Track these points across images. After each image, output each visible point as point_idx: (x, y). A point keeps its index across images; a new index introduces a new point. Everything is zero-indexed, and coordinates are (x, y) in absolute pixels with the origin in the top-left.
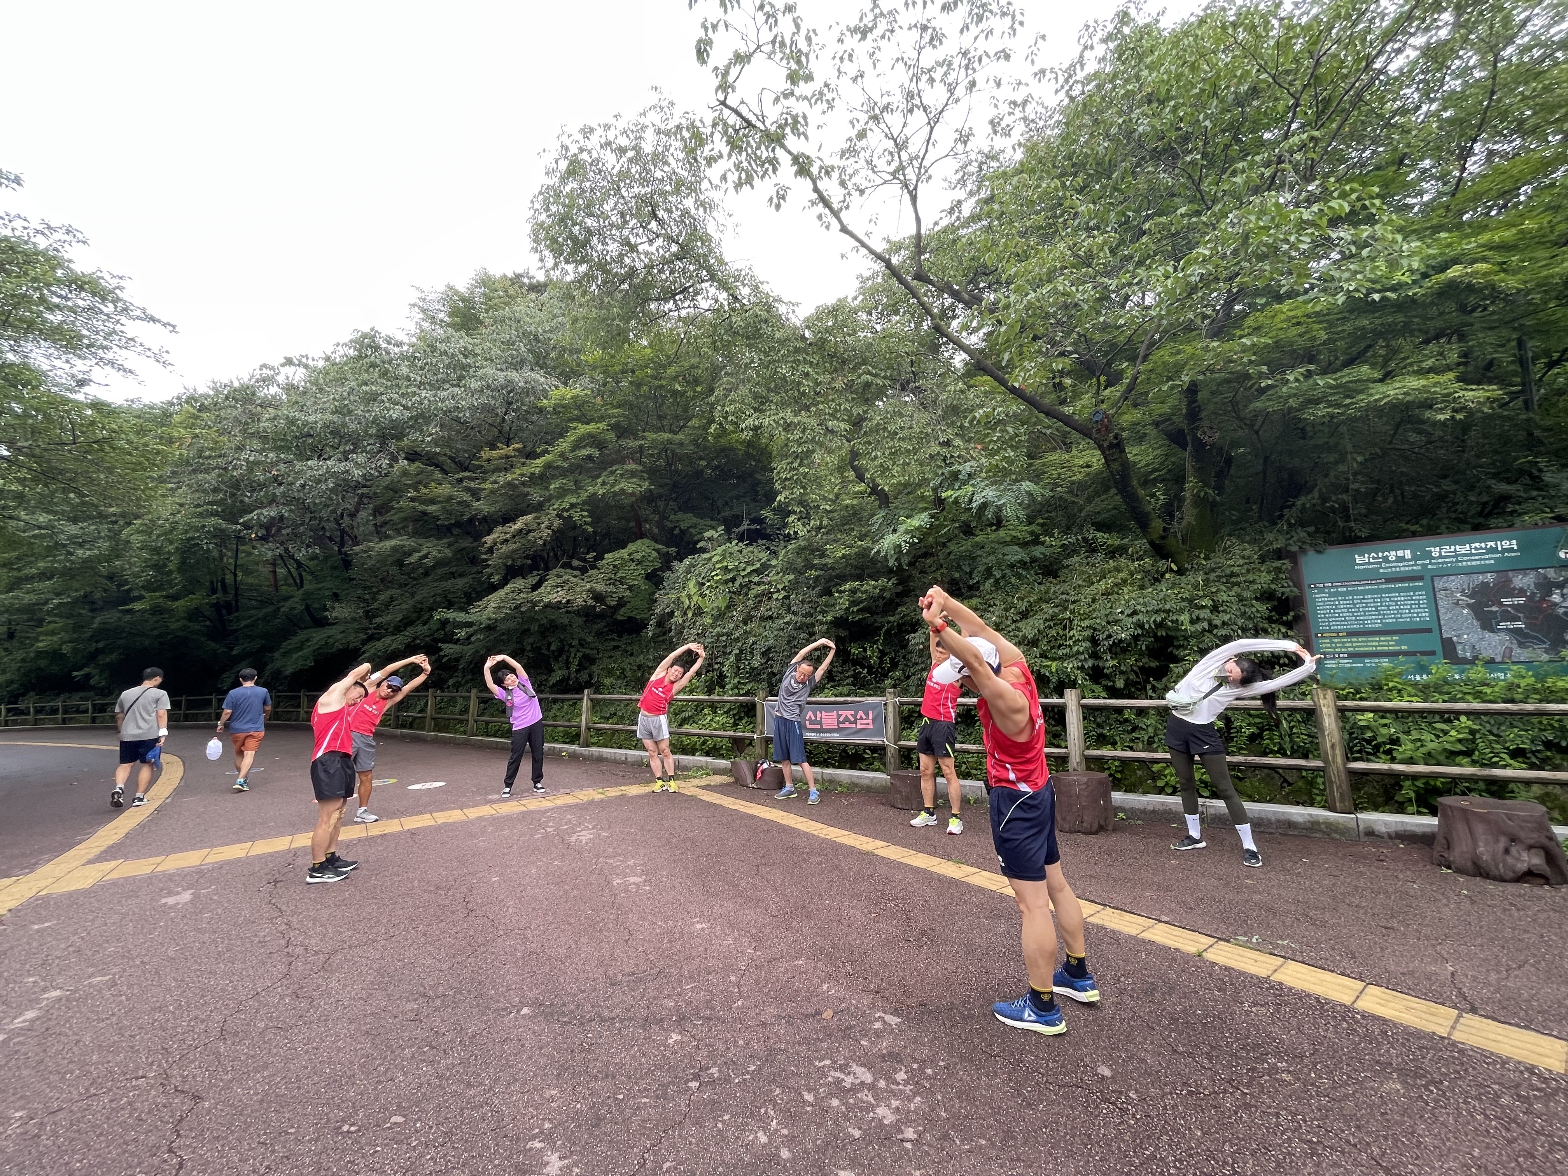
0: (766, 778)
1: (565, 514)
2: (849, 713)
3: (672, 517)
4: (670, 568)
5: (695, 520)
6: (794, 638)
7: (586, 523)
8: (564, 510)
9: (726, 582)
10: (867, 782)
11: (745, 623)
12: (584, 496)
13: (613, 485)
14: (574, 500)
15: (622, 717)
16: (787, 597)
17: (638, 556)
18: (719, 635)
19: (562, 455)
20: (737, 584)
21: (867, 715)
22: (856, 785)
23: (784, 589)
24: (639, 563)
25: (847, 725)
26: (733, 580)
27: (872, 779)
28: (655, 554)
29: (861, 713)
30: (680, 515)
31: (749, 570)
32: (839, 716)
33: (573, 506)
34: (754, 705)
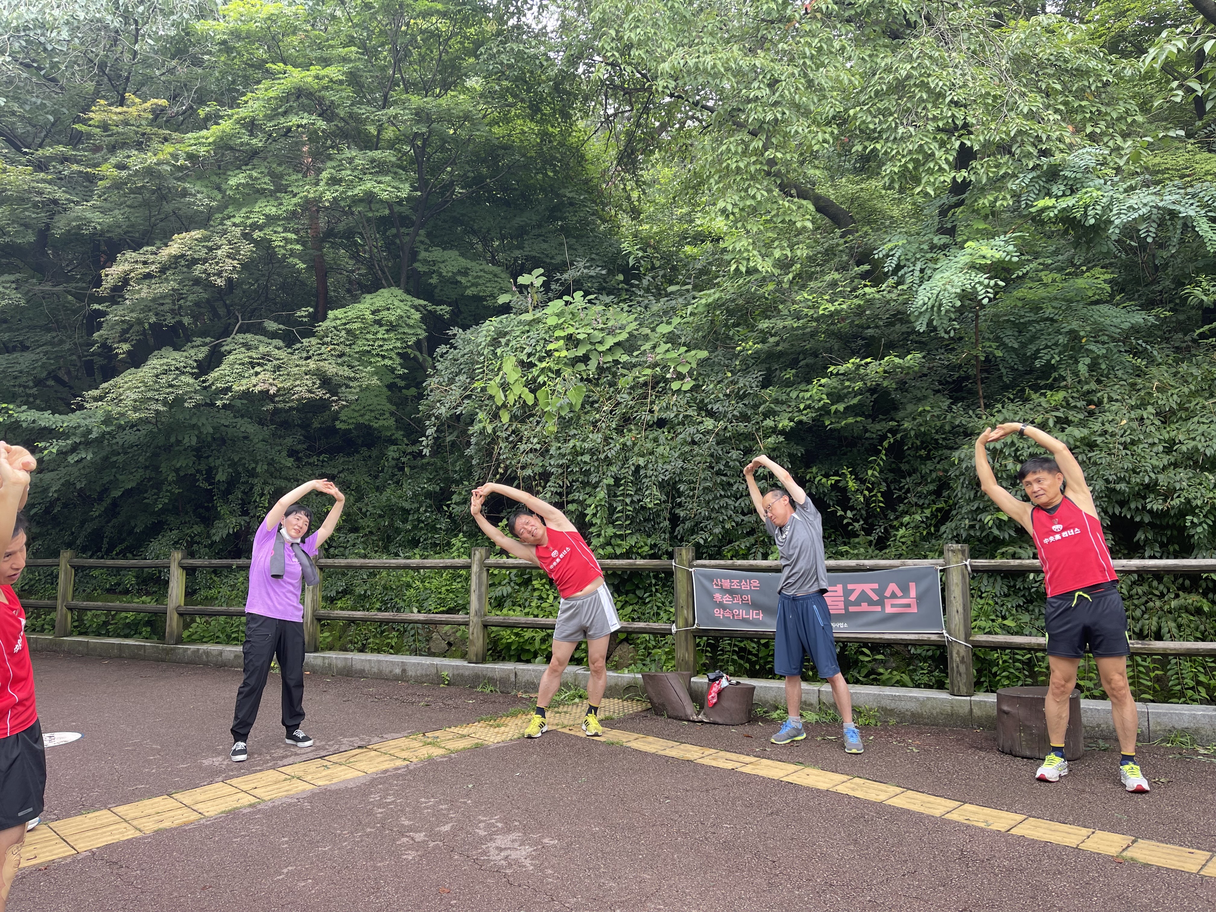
0: (726, 703)
1: (257, 234)
2: (869, 588)
3: (423, 255)
4: (447, 340)
5: (464, 262)
6: (718, 459)
7: (292, 253)
8: (255, 226)
9: (574, 362)
10: (912, 706)
11: (619, 430)
12: (290, 203)
13: (351, 185)
14: (272, 210)
15: (364, 597)
16: (696, 388)
17: (391, 316)
18: (576, 452)
19: (251, 126)
20: (593, 365)
21: (905, 590)
22: (887, 712)
23: (690, 373)
24: (392, 327)
25: (864, 607)
26: (585, 359)
27: (922, 702)
28: (417, 316)
29: (893, 587)
30: (437, 253)
31: (610, 341)
32: (847, 593)
33: (271, 220)
34: (669, 573)
